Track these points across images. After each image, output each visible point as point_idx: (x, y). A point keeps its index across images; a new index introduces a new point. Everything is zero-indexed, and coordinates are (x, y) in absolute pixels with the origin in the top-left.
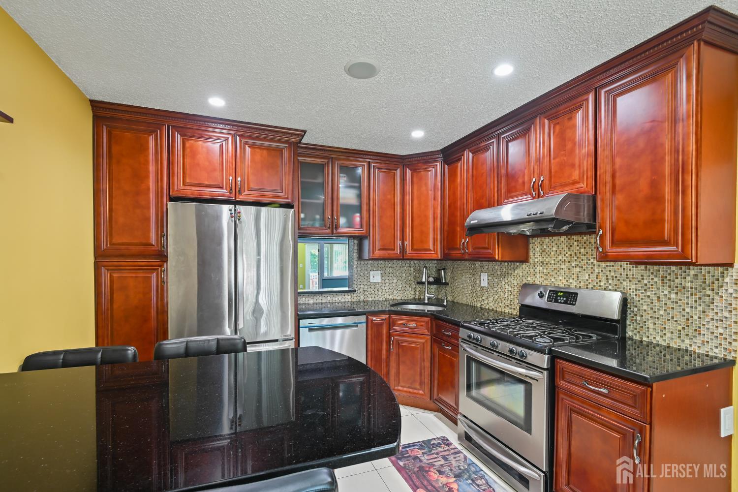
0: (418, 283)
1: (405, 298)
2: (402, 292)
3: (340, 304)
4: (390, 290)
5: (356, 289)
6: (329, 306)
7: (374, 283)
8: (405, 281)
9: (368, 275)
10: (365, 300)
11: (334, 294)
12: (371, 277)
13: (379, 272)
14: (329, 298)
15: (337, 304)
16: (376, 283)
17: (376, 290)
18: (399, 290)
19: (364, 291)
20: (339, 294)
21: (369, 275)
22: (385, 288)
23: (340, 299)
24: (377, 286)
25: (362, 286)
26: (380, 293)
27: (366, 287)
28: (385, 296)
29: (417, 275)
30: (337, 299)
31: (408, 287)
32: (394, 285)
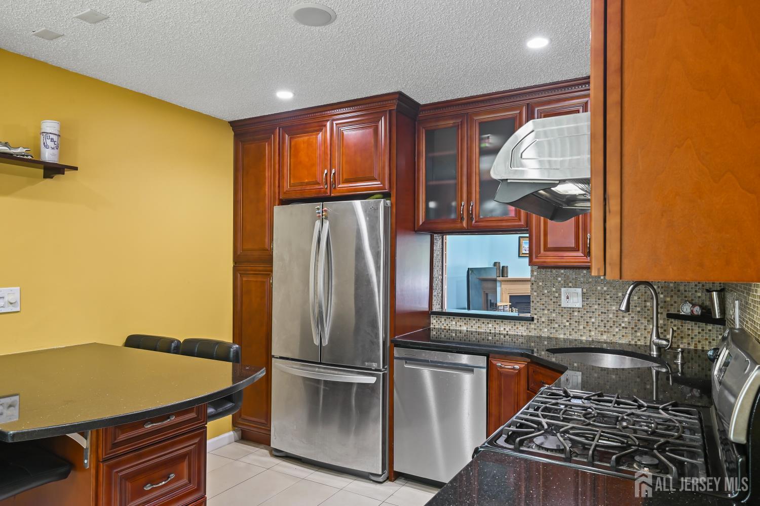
0: (670, 316)
1: (639, 343)
2: (629, 330)
3: (507, 337)
4: (602, 324)
5: (535, 317)
6: (490, 338)
7: (570, 308)
8: (638, 309)
9: (557, 295)
10: (552, 336)
11: (498, 321)
12: (563, 297)
13: (579, 290)
14: (490, 325)
15: (502, 336)
16: (573, 310)
17: (572, 322)
18: (623, 325)
19: (551, 321)
20: (506, 322)
21: (560, 295)
22: (593, 320)
23: (507, 329)
24: (576, 314)
25: (546, 312)
26: (581, 327)
27: (554, 315)
28: (593, 333)
29: (668, 299)
30: (502, 329)
31: (646, 322)
32: (611, 316)
